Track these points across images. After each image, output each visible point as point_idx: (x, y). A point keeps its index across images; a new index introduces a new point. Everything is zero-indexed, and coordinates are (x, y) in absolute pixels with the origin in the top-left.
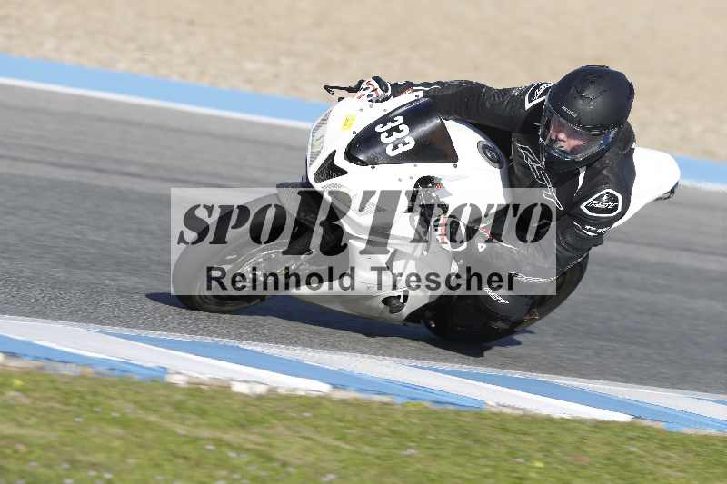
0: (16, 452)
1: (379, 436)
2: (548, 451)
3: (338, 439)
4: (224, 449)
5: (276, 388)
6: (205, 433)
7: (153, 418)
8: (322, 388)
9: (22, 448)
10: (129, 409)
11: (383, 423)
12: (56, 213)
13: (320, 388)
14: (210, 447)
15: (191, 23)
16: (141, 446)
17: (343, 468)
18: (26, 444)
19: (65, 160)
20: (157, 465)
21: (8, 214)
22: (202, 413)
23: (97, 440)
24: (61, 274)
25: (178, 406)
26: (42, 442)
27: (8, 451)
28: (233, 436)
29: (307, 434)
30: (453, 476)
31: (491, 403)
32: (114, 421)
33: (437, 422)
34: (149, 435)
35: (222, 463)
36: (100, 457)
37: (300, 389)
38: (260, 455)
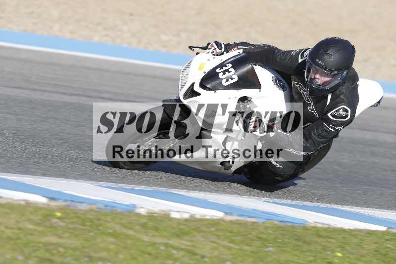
0: (59, 252)
1: (252, 240)
2: (344, 247)
3: (230, 242)
4: (169, 249)
5: (194, 215)
6: (158, 240)
7: (131, 232)
8: (219, 214)
9: (62, 250)
10: (118, 228)
11: (254, 233)
12: (67, 120)
13: (218, 214)
14: (162, 248)
15: (131, 14)
16: (125, 248)
17: (234, 258)
18: (65, 248)
19: (71, 91)
20: (134, 258)
21: (43, 121)
22: (157, 229)
23: (102, 245)
24: (74, 154)
25: (144, 226)
26: (72, 246)
27: (55, 252)
28: (174, 242)
29: (213, 240)
30: (293, 262)
31: (311, 222)
32: (110, 234)
33: (282, 232)
34: (129, 242)
35: (170, 257)
36: (104, 254)
37: (207, 216)
38: (189, 251)
